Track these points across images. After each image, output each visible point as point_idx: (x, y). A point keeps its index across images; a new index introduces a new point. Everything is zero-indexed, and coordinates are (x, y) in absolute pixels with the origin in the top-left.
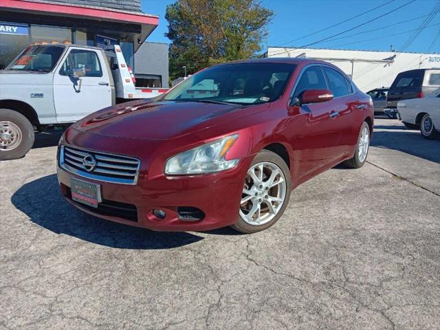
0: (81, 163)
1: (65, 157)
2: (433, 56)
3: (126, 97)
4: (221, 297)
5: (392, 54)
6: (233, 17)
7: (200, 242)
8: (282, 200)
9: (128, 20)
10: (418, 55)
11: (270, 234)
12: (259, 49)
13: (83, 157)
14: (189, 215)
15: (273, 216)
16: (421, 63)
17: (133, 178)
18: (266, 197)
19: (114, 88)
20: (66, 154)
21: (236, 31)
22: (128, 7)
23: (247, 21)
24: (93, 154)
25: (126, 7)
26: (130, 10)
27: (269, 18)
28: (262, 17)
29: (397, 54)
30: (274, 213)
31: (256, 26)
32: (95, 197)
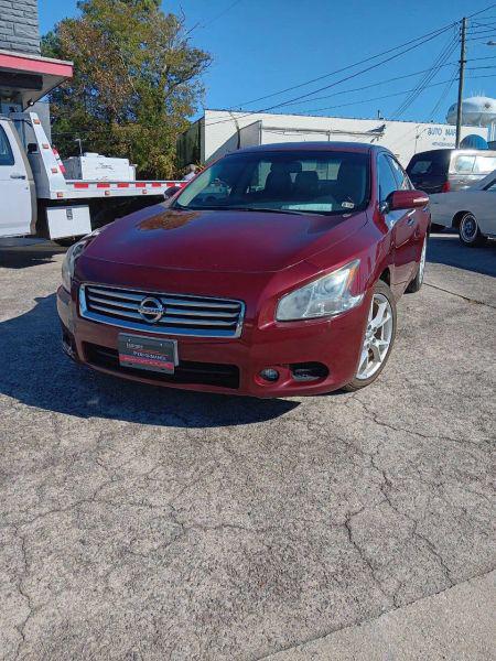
0: (136, 311)
1: (88, 301)
2: (433, 126)
3: (53, 197)
4: (384, 474)
5: (380, 123)
6: (147, 60)
7: (299, 408)
8: (388, 342)
9: (19, 68)
10: (413, 125)
11: (378, 389)
12: (190, 113)
13: (139, 303)
14: (306, 373)
15: (379, 364)
16: (417, 137)
17: (234, 327)
18: (374, 341)
19: (33, 182)
20: (91, 298)
21: (153, 83)
22: (20, 46)
23: (168, 68)
24: (157, 297)
25: (15, 46)
26: (21, 51)
27: (203, 63)
28: (194, 62)
29: (386, 123)
30: (379, 361)
31: (184, 76)
32: (171, 359)
